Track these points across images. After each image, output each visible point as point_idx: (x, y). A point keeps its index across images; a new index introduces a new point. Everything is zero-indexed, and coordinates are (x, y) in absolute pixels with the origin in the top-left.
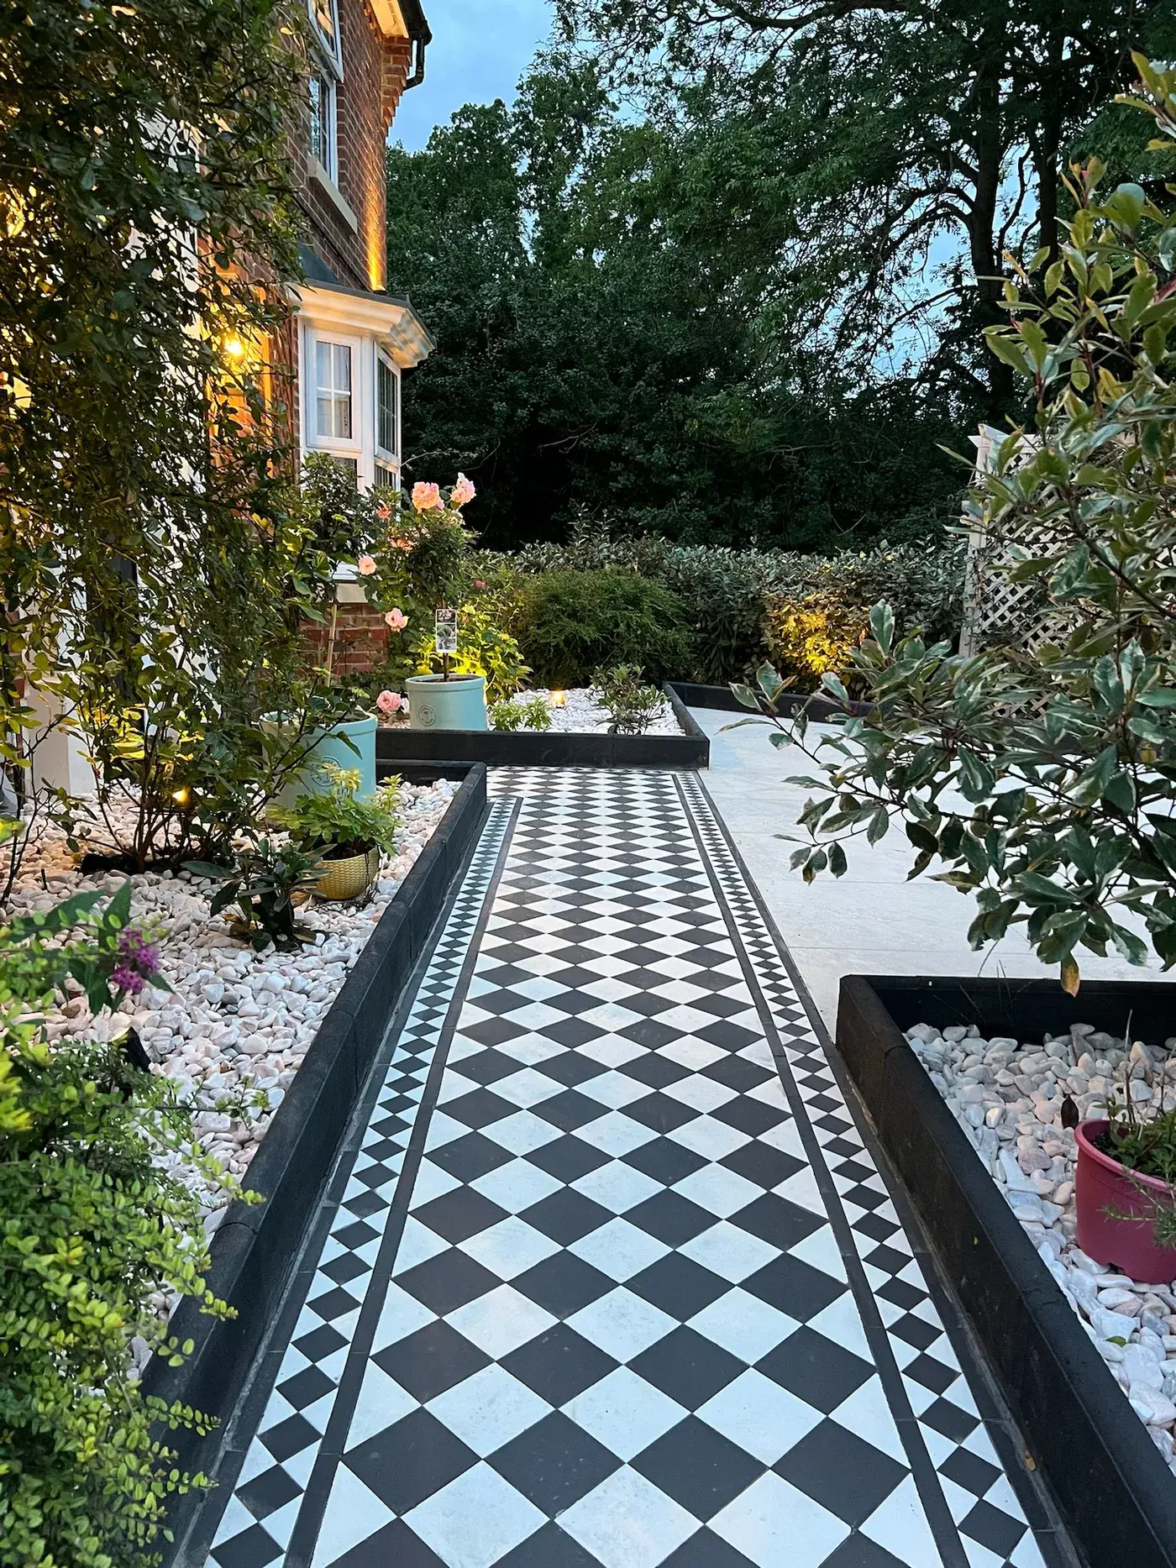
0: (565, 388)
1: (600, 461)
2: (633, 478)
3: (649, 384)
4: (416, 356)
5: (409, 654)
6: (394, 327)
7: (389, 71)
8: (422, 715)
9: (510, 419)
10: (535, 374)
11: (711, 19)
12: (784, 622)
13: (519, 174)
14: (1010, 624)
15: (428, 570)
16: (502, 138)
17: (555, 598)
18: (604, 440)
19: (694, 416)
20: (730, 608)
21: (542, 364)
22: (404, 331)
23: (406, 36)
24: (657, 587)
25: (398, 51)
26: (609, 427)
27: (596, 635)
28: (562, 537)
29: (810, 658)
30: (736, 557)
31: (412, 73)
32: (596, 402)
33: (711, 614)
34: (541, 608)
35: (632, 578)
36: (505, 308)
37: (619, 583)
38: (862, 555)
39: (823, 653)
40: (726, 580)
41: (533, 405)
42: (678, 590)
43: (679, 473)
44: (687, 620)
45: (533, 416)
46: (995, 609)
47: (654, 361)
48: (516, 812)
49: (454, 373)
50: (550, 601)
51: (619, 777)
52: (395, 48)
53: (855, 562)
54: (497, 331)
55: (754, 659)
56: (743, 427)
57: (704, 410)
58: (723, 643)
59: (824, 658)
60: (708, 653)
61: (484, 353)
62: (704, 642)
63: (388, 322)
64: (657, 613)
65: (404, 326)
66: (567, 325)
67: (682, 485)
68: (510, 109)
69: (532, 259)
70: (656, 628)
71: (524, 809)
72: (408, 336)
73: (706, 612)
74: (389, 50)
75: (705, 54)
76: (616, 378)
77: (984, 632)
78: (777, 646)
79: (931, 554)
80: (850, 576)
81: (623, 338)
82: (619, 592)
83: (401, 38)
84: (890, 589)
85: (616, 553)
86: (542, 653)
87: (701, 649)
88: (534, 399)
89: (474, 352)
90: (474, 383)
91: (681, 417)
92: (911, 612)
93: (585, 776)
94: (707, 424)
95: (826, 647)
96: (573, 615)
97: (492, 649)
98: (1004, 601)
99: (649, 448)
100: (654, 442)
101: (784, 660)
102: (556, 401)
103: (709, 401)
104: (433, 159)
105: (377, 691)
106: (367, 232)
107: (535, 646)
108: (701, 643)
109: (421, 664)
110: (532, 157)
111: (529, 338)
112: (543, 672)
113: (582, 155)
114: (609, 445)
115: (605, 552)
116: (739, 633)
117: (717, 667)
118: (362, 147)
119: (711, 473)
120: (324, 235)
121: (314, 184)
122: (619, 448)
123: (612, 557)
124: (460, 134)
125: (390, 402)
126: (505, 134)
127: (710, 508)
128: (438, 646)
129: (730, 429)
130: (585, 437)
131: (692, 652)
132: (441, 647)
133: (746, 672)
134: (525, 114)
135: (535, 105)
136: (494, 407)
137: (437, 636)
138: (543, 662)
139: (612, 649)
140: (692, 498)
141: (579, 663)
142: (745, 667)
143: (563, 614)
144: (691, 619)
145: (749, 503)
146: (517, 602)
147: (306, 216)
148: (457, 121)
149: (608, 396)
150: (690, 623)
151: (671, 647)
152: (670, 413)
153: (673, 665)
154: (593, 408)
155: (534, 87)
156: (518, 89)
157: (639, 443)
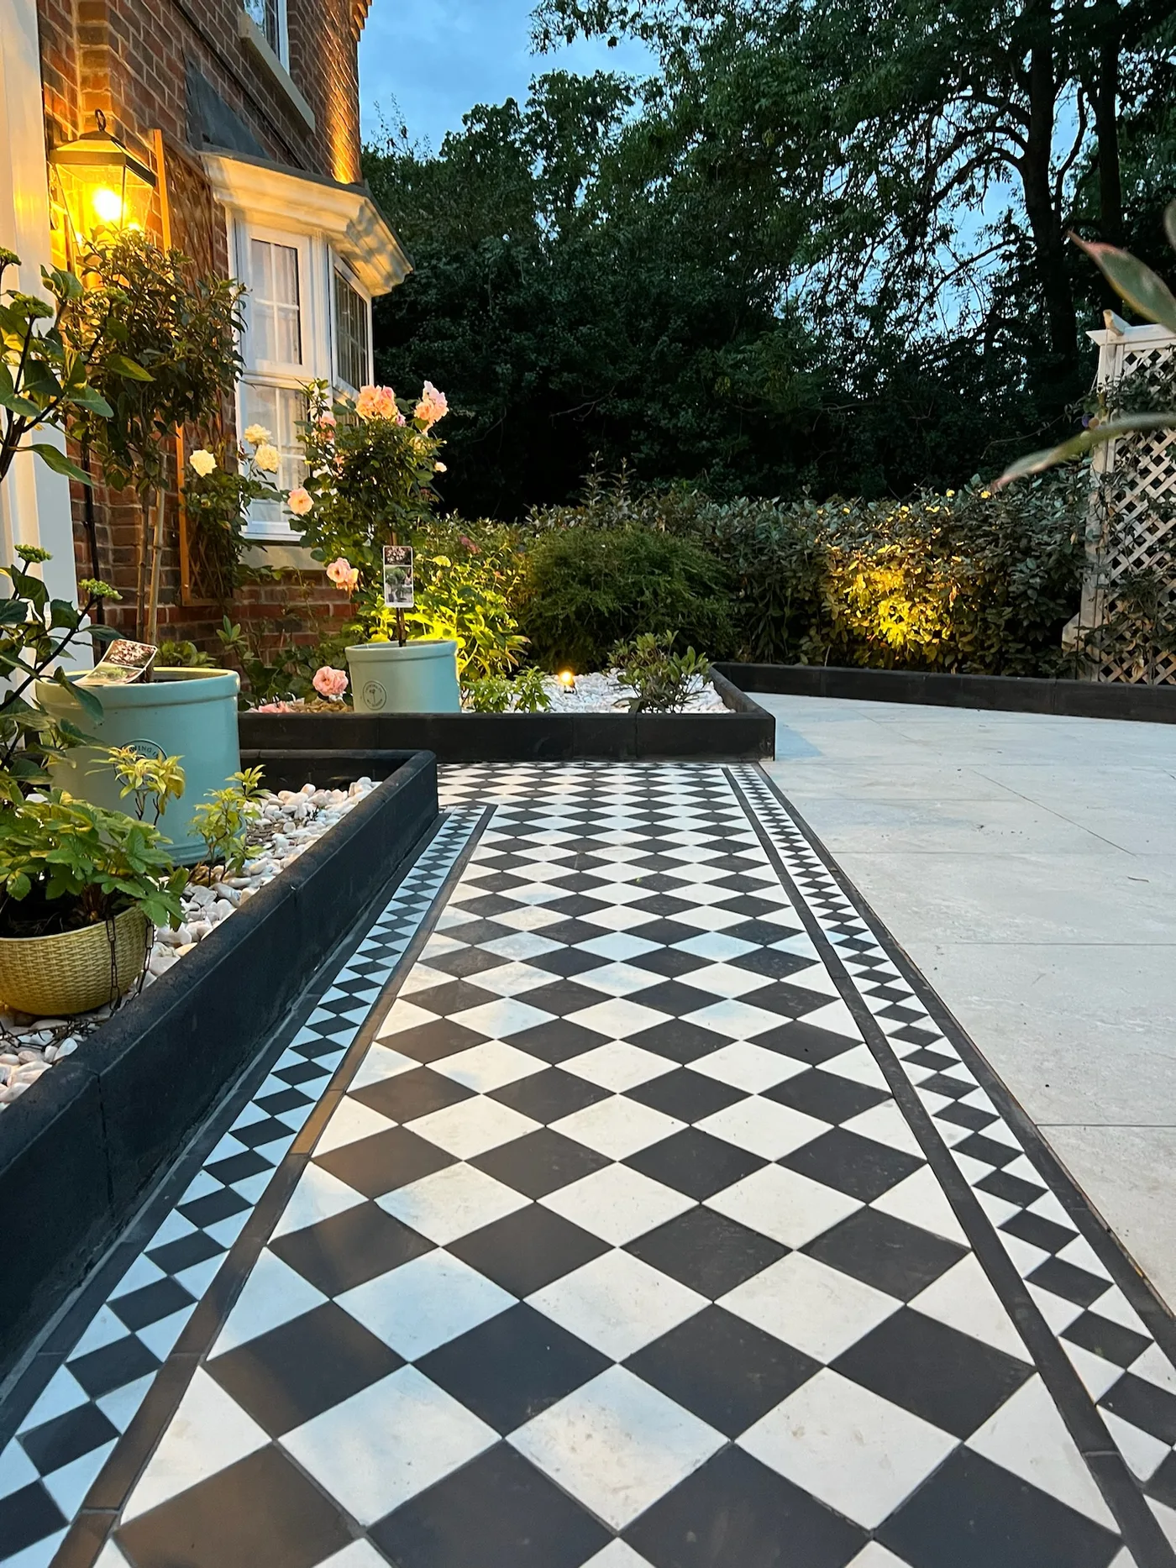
0: (578, 348)
1: (619, 429)
2: (657, 448)
3: (672, 340)
4: (389, 277)
5: (359, 620)
6: (351, 225)
8: (368, 696)
9: (516, 386)
10: (544, 333)
12: (850, 583)
13: (534, 177)
14: (1150, 571)
16: (515, 141)
17: (562, 561)
18: (624, 406)
19: (725, 373)
20: (782, 569)
21: (551, 321)
22: (367, 233)
24: (690, 545)
26: (628, 390)
27: (616, 606)
28: (573, 497)
29: (884, 627)
30: (786, 508)
32: (613, 363)
33: (758, 578)
34: (545, 573)
35: (659, 538)
36: (508, 261)
37: (642, 543)
38: (950, 493)
39: (901, 619)
40: (775, 535)
41: (541, 368)
42: (716, 551)
43: (709, 439)
44: (726, 586)
45: (543, 381)
46: (1128, 552)
47: (678, 314)
48: (481, 828)
49: (453, 338)
50: (557, 565)
51: (646, 774)
53: (941, 504)
54: (499, 286)
55: (813, 632)
56: (783, 379)
57: (737, 367)
58: (774, 612)
59: (903, 626)
60: (755, 626)
61: (486, 311)
62: (749, 614)
63: (340, 215)
64: (690, 578)
65: (366, 225)
67: (713, 452)
70: (690, 596)
71: (495, 822)
73: (750, 576)
76: (635, 336)
77: (1114, 584)
78: (841, 613)
79: (1038, 489)
80: (934, 520)
82: (643, 552)
84: (986, 534)
85: (638, 512)
86: (549, 629)
87: (745, 622)
88: (544, 362)
89: (475, 312)
90: (475, 346)
91: (710, 375)
92: (1015, 561)
93: (595, 773)
94: (742, 382)
95: (905, 614)
96: (586, 581)
97: (472, 610)
98: (1139, 541)
99: (675, 411)
100: (680, 405)
101: (850, 632)
102: (569, 364)
103: (743, 352)
104: (444, 165)
105: (314, 672)
106: (331, 141)
107: (539, 622)
108: (746, 615)
109: (376, 632)
110: (547, 158)
111: (536, 294)
112: (552, 654)
113: (598, 155)
114: (630, 410)
115: (626, 511)
116: (794, 600)
117: (767, 644)
118: (323, 38)
119: (746, 438)
120: (264, 118)
121: (246, 46)
122: (640, 414)
123: (635, 516)
124: (473, 138)
125: (356, 328)
126: (517, 136)
127: (747, 477)
128: (386, 597)
129: (768, 384)
130: (601, 403)
131: (735, 626)
132: (391, 600)
133: (804, 648)
134: (538, 115)
135: (549, 104)
136: (499, 370)
137: (386, 585)
138: (550, 642)
139: (636, 625)
140: (726, 466)
141: (595, 642)
142: (802, 642)
143: (573, 580)
144: (732, 586)
145: (791, 471)
146: (517, 569)
147: (235, 82)
148: (469, 123)
149: (626, 357)
150: (731, 592)
151: (708, 618)
152: (698, 372)
153: (712, 642)
154: (610, 372)
155: (546, 86)
156: (530, 88)
157: (664, 407)
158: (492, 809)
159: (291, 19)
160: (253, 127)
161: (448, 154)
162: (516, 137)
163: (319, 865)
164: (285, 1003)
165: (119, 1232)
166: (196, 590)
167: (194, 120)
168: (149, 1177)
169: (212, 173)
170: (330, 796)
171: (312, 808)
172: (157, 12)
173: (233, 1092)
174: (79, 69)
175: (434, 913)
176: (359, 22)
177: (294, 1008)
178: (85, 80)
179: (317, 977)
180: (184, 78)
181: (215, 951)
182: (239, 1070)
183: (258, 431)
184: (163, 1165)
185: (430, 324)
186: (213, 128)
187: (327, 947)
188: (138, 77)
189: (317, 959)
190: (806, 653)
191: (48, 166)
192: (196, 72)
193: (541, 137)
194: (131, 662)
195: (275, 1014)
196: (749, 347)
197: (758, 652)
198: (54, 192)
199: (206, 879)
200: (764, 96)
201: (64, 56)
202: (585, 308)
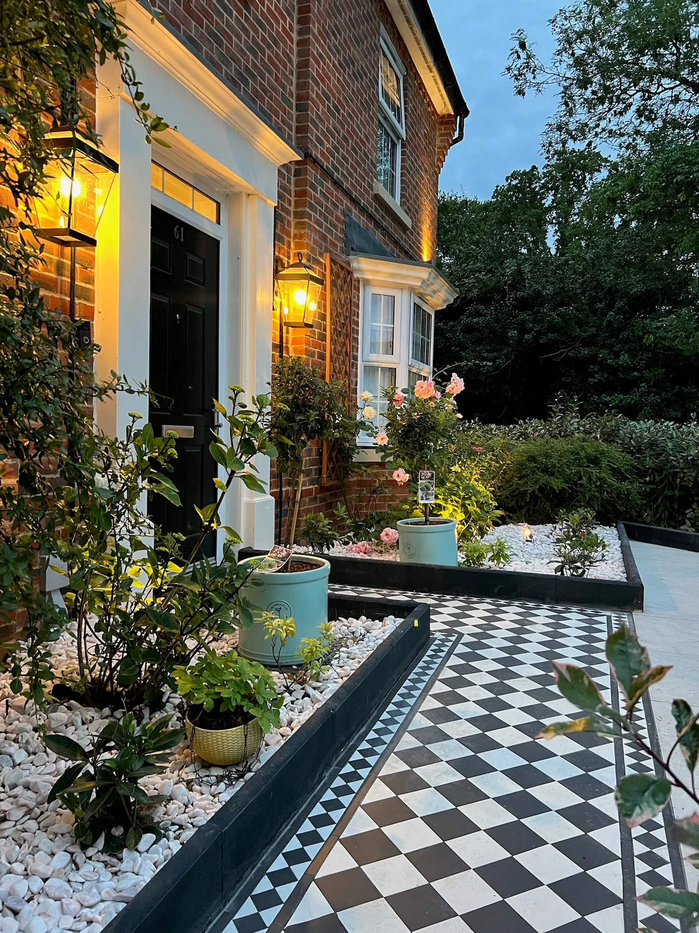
0: (558, 320)
1: (582, 365)
2: (606, 375)
3: (617, 314)
4: (445, 301)
6: (424, 282)
7: (441, 135)
8: (406, 550)
9: (519, 342)
10: (538, 312)
11: (666, 89)
13: (546, 205)
15: (414, 443)
16: (535, 188)
17: (532, 459)
18: (586, 351)
19: (650, 333)
20: (674, 467)
21: (543, 305)
22: (432, 284)
23: (453, 113)
24: (614, 451)
25: (447, 123)
26: (588, 342)
27: (565, 486)
28: (544, 415)
30: (678, 428)
31: (456, 135)
32: (580, 327)
33: (660, 470)
34: (522, 465)
35: (596, 444)
36: (519, 273)
37: (583, 448)
40: (670, 445)
41: (536, 332)
42: (631, 453)
43: (639, 371)
44: (638, 474)
45: (536, 339)
47: (621, 299)
48: (450, 653)
49: (485, 315)
50: (529, 461)
51: (558, 616)
52: (447, 122)
54: (513, 287)
56: (687, 337)
57: (659, 328)
58: (667, 492)
60: (656, 500)
61: (505, 301)
62: (652, 492)
63: (419, 278)
64: (613, 469)
65: (431, 280)
66: (561, 280)
67: (641, 379)
68: (541, 171)
69: (553, 252)
70: (611, 480)
71: (459, 649)
72: (436, 287)
73: (654, 469)
74: (442, 123)
75: (662, 111)
76: (594, 312)
81: (599, 286)
82: (582, 454)
83: (449, 115)
85: (584, 426)
87: (650, 497)
88: (537, 328)
89: (498, 301)
90: (498, 321)
91: (641, 333)
93: (527, 613)
94: (661, 338)
96: (546, 471)
97: (469, 498)
99: (617, 355)
100: (621, 351)
102: (553, 328)
103: (661, 321)
104: (495, 203)
105: (383, 528)
106: (421, 230)
107: (517, 492)
108: (650, 492)
109: (416, 508)
110: (555, 195)
111: (534, 290)
112: (524, 511)
113: (586, 191)
114: (588, 354)
115: (576, 425)
116: (681, 487)
117: (664, 511)
118: (419, 179)
119: (663, 370)
120: (384, 229)
121: (377, 198)
122: (596, 356)
123: (581, 428)
124: (511, 188)
125: (425, 331)
126: (538, 184)
127: (663, 394)
128: (420, 498)
129: (678, 340)
130: (571, 350)
131: (642, 499)
132: (422, 499)
133: (688, 516)
134: (550, 173)
135: (556, 166)
136: (509, 334)
137: (420, 491)
138: (523, 504)
139: (577, 496)
140: (649, 387)
141: (551, 505)
142: (687, 512)
143: (538, 470)
144: (641, 474)
145: (693, 390)
146: (506, 461)
147: (370, 217)
148: (509, 181)
149: (588, 323)
150: (641, 477)
151: (625, 495)
152: (633, 331)
153: (626, 508)
154: (578, 331)
155: (556, 156)
156: (546, 158)
157: (610, 352)
158: (461, 635)
159: (402, 175)
160: (378, 236)
161: (496, 197)
162: (536, 186)
163: (348, 693)
164: (322, 773)
165: (225, 905)
166: (329, 477)
167: (347, 241)
168: (242, 877)
169: (354, 265)
170: (373, 625)
171: (363, 632)
172: (332, 195)
173: (289, 827)
174: (292, 231)
175: (411, 716)
176: (440, 165)
177: (327, 775)
178: (295, 236)
179: (342, 754)
180: (343, 222)
181: (286, 755)
182: (293, 815)
183: (367, 395)
184: (249, 870)
185: (472, 308)
186: (356, 242)
187: (350, 737)
188: (321, 230)
189: (343, 745)
190: (689, 519)
191: (274, 281)
192: (350, 218)
193: (552, 184)
194: (279, 558)
195: (316, 780)
196: (665, 319)
197: (658, 516)
198: (276, 293)
199: (301, 680)
200: (679, 174)
201: (286, 226)
202: (563, 298)
